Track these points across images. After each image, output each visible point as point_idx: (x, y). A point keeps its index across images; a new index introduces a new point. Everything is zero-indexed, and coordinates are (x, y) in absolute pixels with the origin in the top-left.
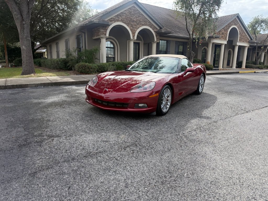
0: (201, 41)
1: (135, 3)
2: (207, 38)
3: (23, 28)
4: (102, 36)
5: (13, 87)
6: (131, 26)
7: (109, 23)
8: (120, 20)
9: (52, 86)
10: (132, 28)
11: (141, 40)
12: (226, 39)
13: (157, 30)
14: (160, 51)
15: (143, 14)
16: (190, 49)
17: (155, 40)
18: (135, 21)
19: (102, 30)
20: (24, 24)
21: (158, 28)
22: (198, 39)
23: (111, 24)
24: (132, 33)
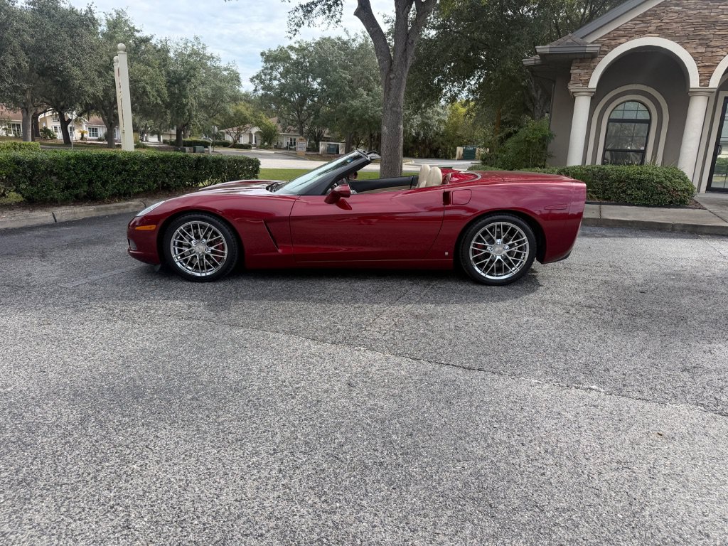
3: (388, 88)
4: (574, 88)
6: (701, 45)
7: (588, 49)
8: (652, 28)
10: (702, 49)
19: (577, 71)
20: (390, 79)
23: (597, 49)
24: (699, 67)
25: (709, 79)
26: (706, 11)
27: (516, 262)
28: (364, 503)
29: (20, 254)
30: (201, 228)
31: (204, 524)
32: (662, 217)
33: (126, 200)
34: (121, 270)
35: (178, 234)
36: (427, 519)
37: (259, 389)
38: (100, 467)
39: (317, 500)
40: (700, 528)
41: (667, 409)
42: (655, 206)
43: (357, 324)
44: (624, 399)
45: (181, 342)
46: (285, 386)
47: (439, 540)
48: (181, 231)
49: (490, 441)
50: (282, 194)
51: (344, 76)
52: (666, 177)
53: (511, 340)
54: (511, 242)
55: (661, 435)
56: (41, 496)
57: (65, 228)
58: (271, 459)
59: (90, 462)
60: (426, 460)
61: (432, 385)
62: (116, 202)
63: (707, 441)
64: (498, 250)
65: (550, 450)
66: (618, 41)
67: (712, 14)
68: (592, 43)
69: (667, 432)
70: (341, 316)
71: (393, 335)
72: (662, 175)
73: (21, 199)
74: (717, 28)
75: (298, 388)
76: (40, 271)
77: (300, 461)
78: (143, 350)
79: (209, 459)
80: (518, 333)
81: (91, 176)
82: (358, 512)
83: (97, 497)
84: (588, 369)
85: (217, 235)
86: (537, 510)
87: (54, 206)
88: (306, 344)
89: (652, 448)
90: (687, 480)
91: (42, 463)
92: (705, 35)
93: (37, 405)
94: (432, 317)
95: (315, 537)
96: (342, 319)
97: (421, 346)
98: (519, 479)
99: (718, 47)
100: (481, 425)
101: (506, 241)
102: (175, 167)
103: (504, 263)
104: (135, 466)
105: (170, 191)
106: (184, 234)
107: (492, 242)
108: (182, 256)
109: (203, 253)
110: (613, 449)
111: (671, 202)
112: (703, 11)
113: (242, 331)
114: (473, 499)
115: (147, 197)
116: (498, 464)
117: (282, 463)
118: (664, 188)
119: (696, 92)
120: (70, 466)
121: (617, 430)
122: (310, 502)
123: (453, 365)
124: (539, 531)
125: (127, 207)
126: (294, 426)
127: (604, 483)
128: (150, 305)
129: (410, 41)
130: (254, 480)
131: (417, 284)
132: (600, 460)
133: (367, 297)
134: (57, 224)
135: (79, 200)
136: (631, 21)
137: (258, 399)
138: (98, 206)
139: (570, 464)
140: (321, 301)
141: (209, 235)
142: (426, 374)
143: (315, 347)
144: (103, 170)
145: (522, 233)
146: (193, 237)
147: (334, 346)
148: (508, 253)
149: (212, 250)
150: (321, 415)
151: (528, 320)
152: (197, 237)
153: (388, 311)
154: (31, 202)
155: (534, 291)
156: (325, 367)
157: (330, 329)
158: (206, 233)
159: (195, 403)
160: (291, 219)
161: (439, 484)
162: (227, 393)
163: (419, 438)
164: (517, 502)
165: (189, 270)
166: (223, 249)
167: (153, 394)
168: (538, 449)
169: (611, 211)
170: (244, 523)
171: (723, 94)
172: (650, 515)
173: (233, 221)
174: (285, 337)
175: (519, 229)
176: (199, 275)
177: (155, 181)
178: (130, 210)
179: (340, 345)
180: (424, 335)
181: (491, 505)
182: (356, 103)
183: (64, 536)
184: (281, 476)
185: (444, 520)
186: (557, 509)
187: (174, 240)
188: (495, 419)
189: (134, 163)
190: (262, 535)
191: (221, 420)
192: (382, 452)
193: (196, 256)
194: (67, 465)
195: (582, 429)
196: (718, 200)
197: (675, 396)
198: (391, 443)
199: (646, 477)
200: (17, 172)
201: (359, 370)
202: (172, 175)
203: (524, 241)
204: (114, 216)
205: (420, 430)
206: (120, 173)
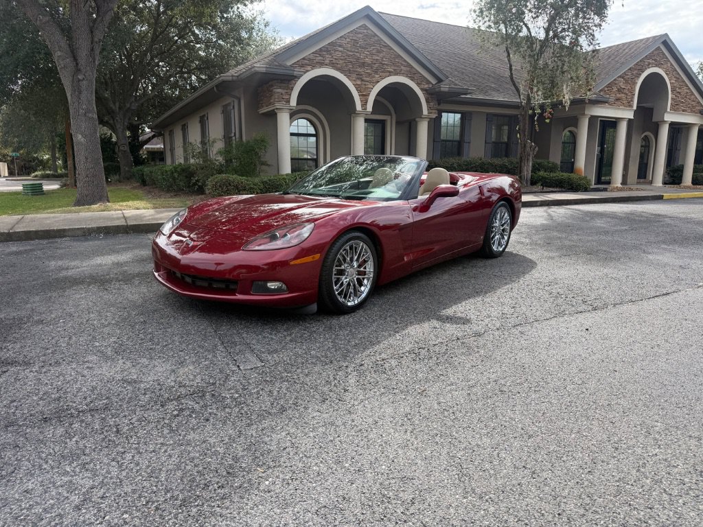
0: (550, 113)
1: (368, 17)
2: (567, 105)
3: (78, 90)
4: (278, 105)
5: (28, 236)
6: (358, 78)
7: (295, 72)
8: (327, 62)
9: (127, 233)
11: (389, 113)
12: (631, 106)
13: (431, 86)
14: (443, 141)
15: (389, 46)
16: (522, 136)
17: (425, 112)
18: (369, 65)
19: (279, 90)
20: (79, 80)
21: (434, 81)
22: (542, 107)
23: (302, 73)
24: (359, 95)
25: (366, 105)
74: (366, 67)
85: (367, 253)
92: (359, 72)
99: (368, 81)
119: (359, 113)
129: (96, 40)
160: (413, 225)
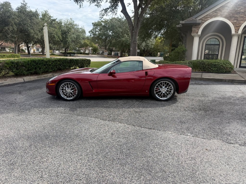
4: (193, 35)
6: (235, 20)
8: (219, 15)
19: (194, 29)
23: (205, 21)
24: (235, 27)
25: (238, 31)
26: (236, 9)
27: (169, 94)
28: (112, 170)
29: (13, 93)
30: (69, 84)
31: (64, 176)
32: (222, 77)
33: (47, 74)
34: (44, 98)
35: (62, 86)
36: (130, 175)
37: (84, 136)
38: (35, 160)
39: (98, 169)
40: (213, 178)
41: (211, 141)
42: (220, 73)
43: (117, 115)
44: (198, 138)
45: (61, 121)
46: (92, 135)
47: (133, 181)
48: (63, 85)
49: (153, 151)
50: (94, 73)
51: (120, 30)
52: (224, 64)
53: (165, 119)
54: (167, 87)
55: (207, 150)
56: (17, 168)
57: (27, 84)
58: (86, 157)
59: (32, 158)
60: (132, 157)
61: (138, 134)
62: (44, 75)
63: (221, 151)
64: (164, 90)
65: (171, 154)
66: (208, 19)
67: (238, 10)
68: (199, 20)
69: (209, 148)
70: (112, 112)
71: (128, 118)
72: (222, 63)
73: (13, 74)
74: (240, 14)
75: (96, 135)
76: (19, 98)
77: (94, 158)
78: (49, 123)
79: (67, 157)
80: (167, 117)
81: (35, 66)
82: (110, 173)
83: (33, 169)
84: (188, 129)
85: (74, 86)
86: (164, 172)
87: (24, 76)
88: (100, 121)
89: (203, 154)
90: (212, 163)
91: (18, 159)
92: (236, 17)
93: (17, 141)
94: (141, 112)
95: (96, 180)
96: (113, 113)
97: (136, 122)
98: (160, 163)
99: (241, 20)
100: (151, 147)
101: (166, 87)
102: (63, 63)
103: (165, 94)
104: (45, 159)
105: (61, 70)
106: (64, 86)
107: (161, 87)
108: (63, 93)
109: (70, 92)
110: (191, 154)
111: (226, 72)
112: (235, 9)
113: (81, 117)
114: (145, 169)
115: (54, 72)
116: (154, 159)
117: (89, 158)
118: (223, 67)
119: (234, 35)
120: (26, 159)
121: (193, 148)
122: (96, 170)
123: (145, 128)
124: (163, 179)
125: (47, 76)
126: (93, 147)
127: (186, 164)
128: (52, 109)
129: (139, 20)
130: (80, 164)
131: (138, 101)
132: (186, 157)
133: (121, 105)
134: (25, 82)
135: (32, 74)
136: (212, 12)
137: (83, 139)
138: (38, 76)
139: (176, 158)
140: (106, 107)
141: (72, 86)
142: (136, 131)
143: (103, 122)
144: (39, 64)
145: (171, 84)
146: (66, 87)
147: (109, 122)
148: (167, 91)
149: (73, 91)
150: (102, 144)
151: (171, 113)
152: (68, 87)
153: (127, 110)
154: (17, 75)
155: (175, 103)
156: (105, 128)
157: (108, 116)
158: (71, 86)
159: (64, 140)
160: (97, 81)
161: (135, 165)
162: (74, 137)
163: (131, 151)
164: (158, 170)
165: (65, 97)
166: (76, 91)
167: (52, 138)
168: (168, 154)
169: (205, 75)
170: (76, 176)
171: (244, 35)
172: (198, 174)
173: (79, 82)
174: (94, 119)
175: (170, 83)
176: (68, 99)
177: (56, 68)
178: (48, 77)
179: (111, 121)
180: (138, 118)
181: (150, 171)
182: (123, 39)
183: (23, 180)
184: (88, 162)
185: (135, 175)
186: (170, 172)
187: (61, 88)
188: (156, 145)
189: (50, 62)
190: (81, 180)
191: (71, 145)
192: (119, 155)
193: (67, 93)
194: (25, 159)
195: (182, 148)
196: (243, 70)
197: (214, 137)
198: (122, 152)
199: (199, 162)
200: (12, 66)
201: (116, 129)
202: (62, 65)
203: (172, 87)
204: (43, 79)
205: (132, 148)
206: (45, 65)
